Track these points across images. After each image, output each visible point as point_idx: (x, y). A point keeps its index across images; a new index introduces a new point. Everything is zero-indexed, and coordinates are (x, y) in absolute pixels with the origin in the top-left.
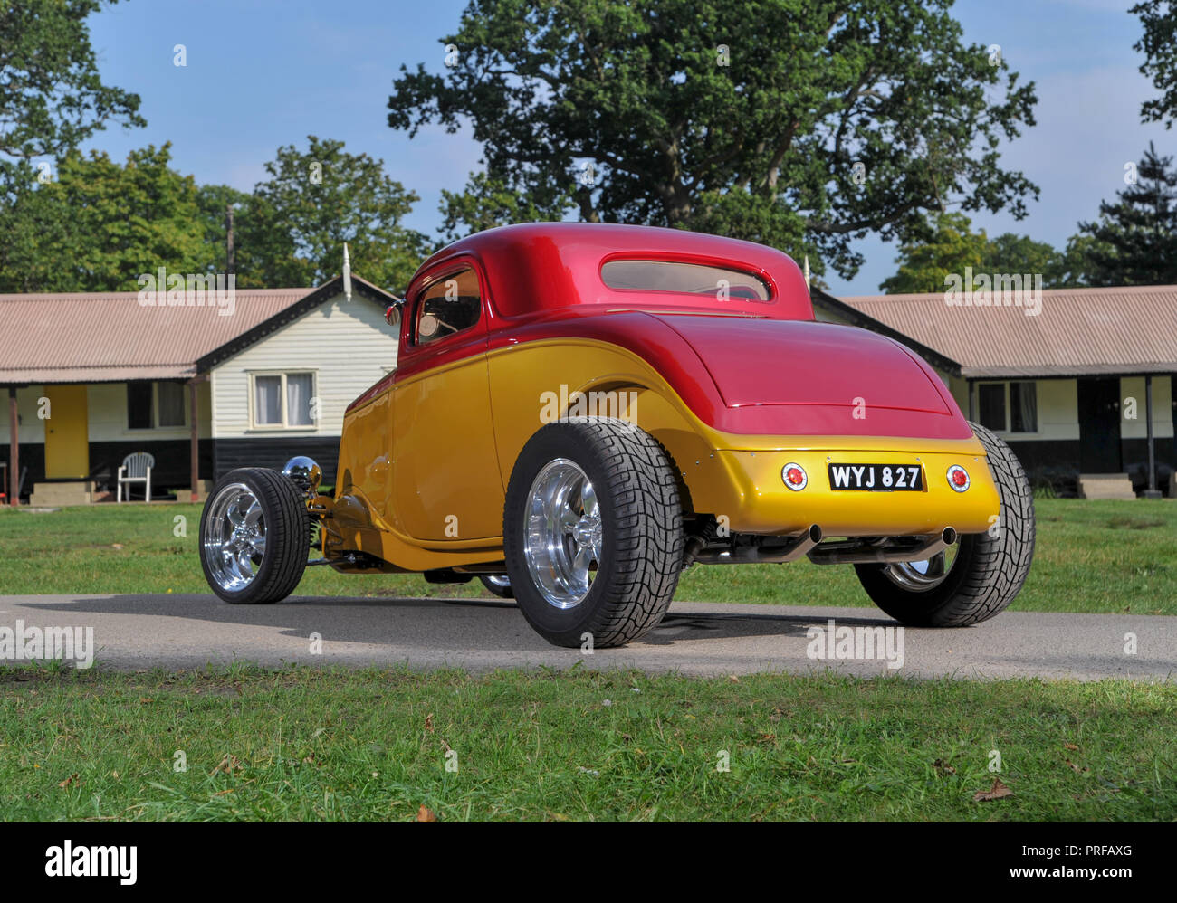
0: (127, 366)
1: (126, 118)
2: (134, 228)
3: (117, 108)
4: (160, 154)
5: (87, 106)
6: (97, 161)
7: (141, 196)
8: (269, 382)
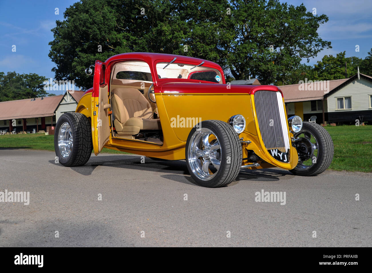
0: (310, 98)
1: (328, 47)
2: (337, 69)
3: (326, 45)
4: (343, 54)
5: (320, 46)
6: (330, 57)
7: (339, 63)
8: (340, 99)
